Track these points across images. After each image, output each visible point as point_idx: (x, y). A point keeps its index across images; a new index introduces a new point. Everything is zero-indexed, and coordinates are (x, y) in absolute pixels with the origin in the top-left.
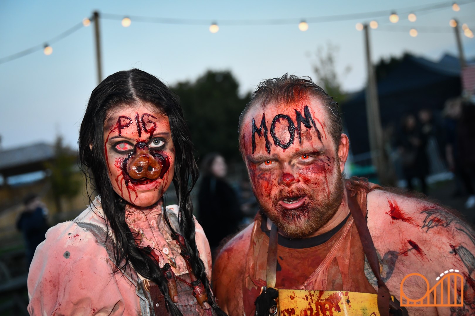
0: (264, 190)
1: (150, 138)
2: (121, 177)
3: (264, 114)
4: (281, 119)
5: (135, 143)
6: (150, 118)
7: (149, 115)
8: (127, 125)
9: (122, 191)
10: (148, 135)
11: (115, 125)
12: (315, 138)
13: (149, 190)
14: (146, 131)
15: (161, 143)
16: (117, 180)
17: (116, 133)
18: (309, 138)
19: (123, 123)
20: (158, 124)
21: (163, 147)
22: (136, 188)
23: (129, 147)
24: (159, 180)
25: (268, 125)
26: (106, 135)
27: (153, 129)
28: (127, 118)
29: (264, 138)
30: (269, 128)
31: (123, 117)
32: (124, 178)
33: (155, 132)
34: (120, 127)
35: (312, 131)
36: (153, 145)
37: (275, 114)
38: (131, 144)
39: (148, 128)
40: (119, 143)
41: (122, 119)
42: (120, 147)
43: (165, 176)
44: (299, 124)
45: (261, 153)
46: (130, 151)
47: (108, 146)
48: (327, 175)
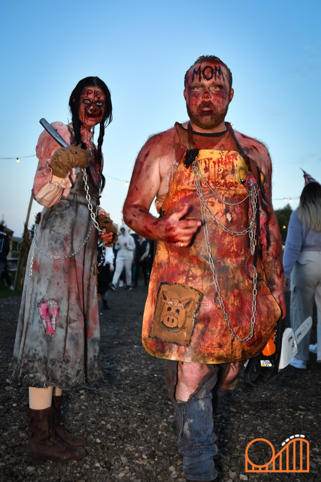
0: (194, 102)
1: (98, 100)
2: (84, 113)
3: (200, 66)
4: (208, 68)
5: (92, 101)
6: (99, 93)
7: (99, 92)
8: (91, 93)
9: (82, 119)
10: (97, 99)
11: (86, 93)
12: (222, 80)
13: (92, 120)
14: (97, 97)
15: (101, 104)
16: (82, 114)
17: (86, 96)
18: (219, 79)
19: (89, 92)
20: (102, 96)
21: (101, 106)
22: (88, 118)
23: (89, 102)
24: (97, 118)
25: (202, 70)
26: (82, 96)
27: (100, 98)
28: (92, 91)
29: (198, 76)
30: (202, 71)
31: (90, 90)
32: (85, 114)
33: (100, 99)
34: (88, 94)
35: (221, 76)
36: (98, 104)
37: (206, 66)
38: (90, 101)
39: (98, 97)
40: (86, 99)
41: (89, 91)
42: (86, 102)
43: (100, 117)
44: (216, 72)
45: (196, 82)
46: (89, 104)
47: (82, 100)
48: (224, 100)
